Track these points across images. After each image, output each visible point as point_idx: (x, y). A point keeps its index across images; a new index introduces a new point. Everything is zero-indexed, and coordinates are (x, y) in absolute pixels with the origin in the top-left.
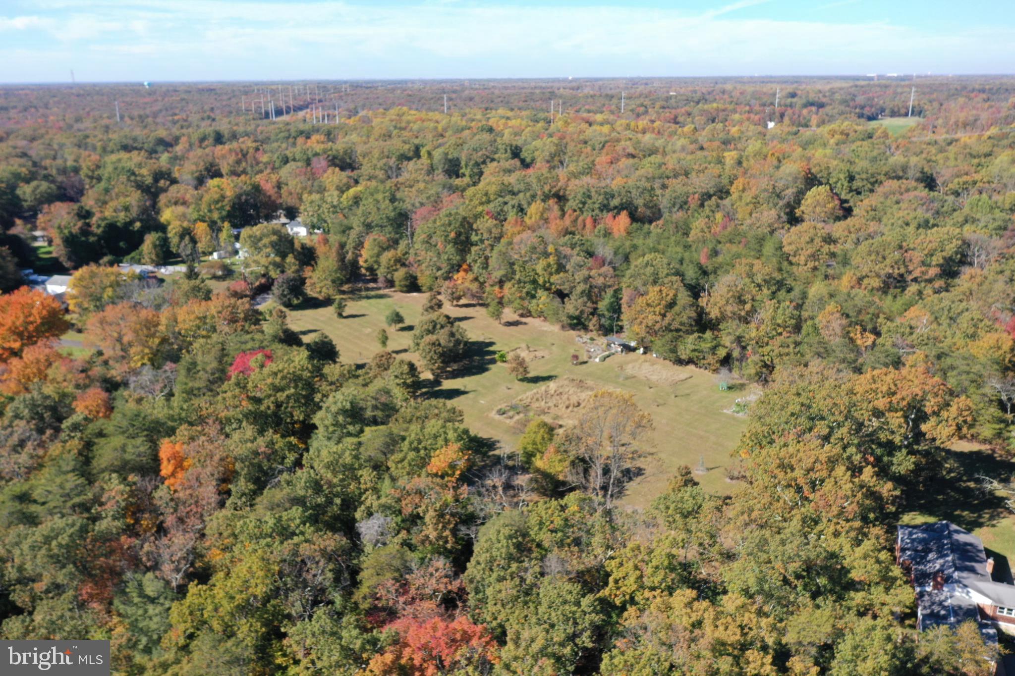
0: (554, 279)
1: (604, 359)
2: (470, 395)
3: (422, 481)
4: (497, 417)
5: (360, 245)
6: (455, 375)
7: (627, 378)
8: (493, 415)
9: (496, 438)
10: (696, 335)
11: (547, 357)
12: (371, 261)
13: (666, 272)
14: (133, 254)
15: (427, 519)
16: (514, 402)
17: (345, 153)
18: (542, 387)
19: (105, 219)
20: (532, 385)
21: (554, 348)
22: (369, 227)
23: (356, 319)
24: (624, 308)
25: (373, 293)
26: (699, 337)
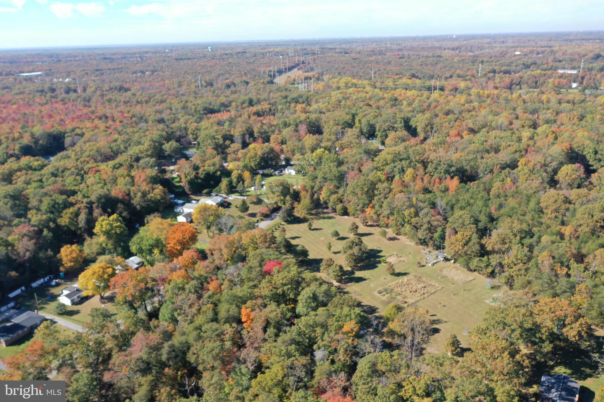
0: (413, 220)
1: (434, 264)
2: (367, 281)
3: (340, 336)
4: (378, 295)
5: (321, 188)
6: (361, 269)
7: (443, 277)
8: (376, 293)
9: (377, 307)
10: (478, 258)
11: (406, 261)
12: (326, 198)
13: (468, 222)
14: (216, 189)
15: (340, 352)
16: (386, 287)
17: (316, 120)
18: (400, 279)
19: (204, 171)
20: (396, 277)
21: (410, 255)
22: (325, 179)
23: (318, 231)
24: (447, 237)
25: (326, 215)
26: (480, 260)
